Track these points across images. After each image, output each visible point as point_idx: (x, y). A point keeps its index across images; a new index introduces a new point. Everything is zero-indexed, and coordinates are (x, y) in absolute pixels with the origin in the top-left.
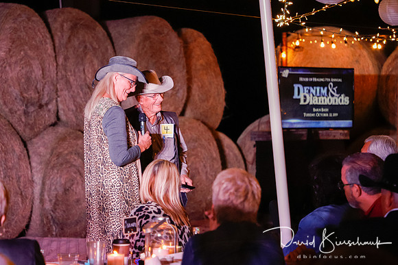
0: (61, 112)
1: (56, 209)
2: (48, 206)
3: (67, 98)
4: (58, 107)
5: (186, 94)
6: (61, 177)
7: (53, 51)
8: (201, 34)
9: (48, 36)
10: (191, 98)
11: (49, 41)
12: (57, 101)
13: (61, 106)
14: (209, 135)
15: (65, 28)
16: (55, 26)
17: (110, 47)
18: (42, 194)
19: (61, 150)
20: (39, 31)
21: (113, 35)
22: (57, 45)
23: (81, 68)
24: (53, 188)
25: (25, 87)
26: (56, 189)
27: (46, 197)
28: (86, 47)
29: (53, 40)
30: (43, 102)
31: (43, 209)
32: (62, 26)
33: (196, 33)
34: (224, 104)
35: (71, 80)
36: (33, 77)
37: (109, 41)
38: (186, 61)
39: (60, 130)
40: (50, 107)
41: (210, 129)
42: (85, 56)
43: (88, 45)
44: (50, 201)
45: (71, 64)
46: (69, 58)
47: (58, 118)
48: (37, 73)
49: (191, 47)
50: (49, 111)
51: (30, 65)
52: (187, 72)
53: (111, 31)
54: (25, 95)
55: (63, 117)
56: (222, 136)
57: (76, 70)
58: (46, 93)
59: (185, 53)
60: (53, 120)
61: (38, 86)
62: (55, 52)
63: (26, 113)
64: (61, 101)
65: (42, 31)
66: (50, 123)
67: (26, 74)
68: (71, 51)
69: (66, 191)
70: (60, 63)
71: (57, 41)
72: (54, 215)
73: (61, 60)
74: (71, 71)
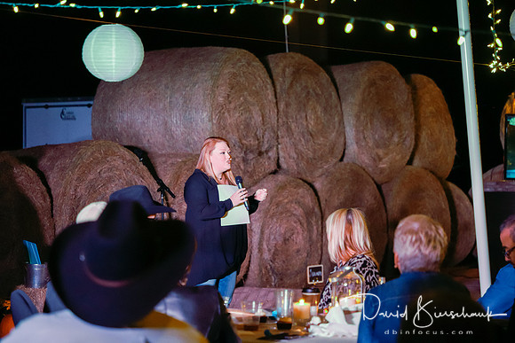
0: (282, 160)
1: (275, 259)
2: (267, 256)
3: (289, 145)
4: (278, 154)
5: (413, 142)
6: (280, 226)
7: (273, 97)
8: (431, 80)
9: (269, 81)
10: (420, 146)
11: (270, 86)
12: (277, 149)
13: (281, 154)
14: (438, 185)
15: (286, 73)
16: (277, 71)
17: (334, 94)
18: (260, 244)
19: (281, 199)
20: (259, 76)
21: (337, 81)
22: (278, 91)
23: (304, 115)
24: (272, 237)
25: (244, 133)
26: (275, 238)
27: (265, 246)
28: (308, 92)
29: (274, 86)
30: (263, 150)
31: (261, 258)
32: (284, 71)
33: (425, 78)
34: (455, 153)
35: (293, 127)
36: (253, 123)
37: (333, 87)
38: (415, 108)
39: (280, 177)
40: (270, 154)
41: (440, 179)
42: (308, 102)
43: (311, 90)
44: (269, 250)
45: (292, 110)
46: (290, 105)
47: (279, 166)
48: (257, 119)
49: (421, 94)
50: (269, 158)
51: (250, 111)
52: (416, 119)
53: (335, 77)
54: (244, 142)
55: (284, 166)
56: (452, 186)
57: (298, 117)
58: (266, 140)
59: (414, 100)
60: (273, 167)
61: (258, 133)
62: (276, 98)
63: (245, 160)
64: (282, 148)
65: (262, 76)
66: (270, 170)
67: (245, 121)
68: (293, 97)
69: (286, 240)
70: (281, 109)
71: (278, 87)
72: (273, 265)
73: (282, 106)
74: (292, 118)
